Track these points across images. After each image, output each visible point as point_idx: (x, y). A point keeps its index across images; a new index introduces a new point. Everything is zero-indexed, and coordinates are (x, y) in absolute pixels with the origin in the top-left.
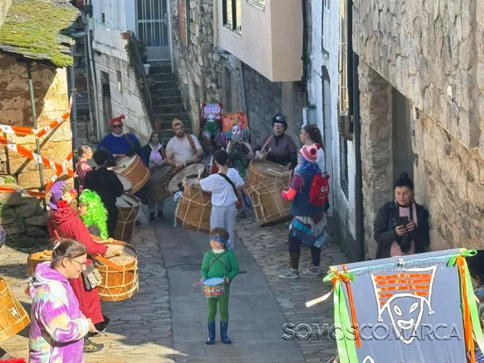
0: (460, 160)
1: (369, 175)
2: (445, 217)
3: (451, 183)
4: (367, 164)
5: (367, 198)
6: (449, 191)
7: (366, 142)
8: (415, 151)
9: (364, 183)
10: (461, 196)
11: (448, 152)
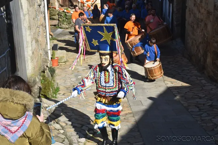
0: (198, 7)
1: (175, 12)
2: (193, 22)
3: (195, 13)
4: (175, 10)
5: (174, 18)
6: (194, 16)
7: (175, 4)
8: (187, 5)
9: (174, 15)
10: (197, 16)
11: (194, 5)
